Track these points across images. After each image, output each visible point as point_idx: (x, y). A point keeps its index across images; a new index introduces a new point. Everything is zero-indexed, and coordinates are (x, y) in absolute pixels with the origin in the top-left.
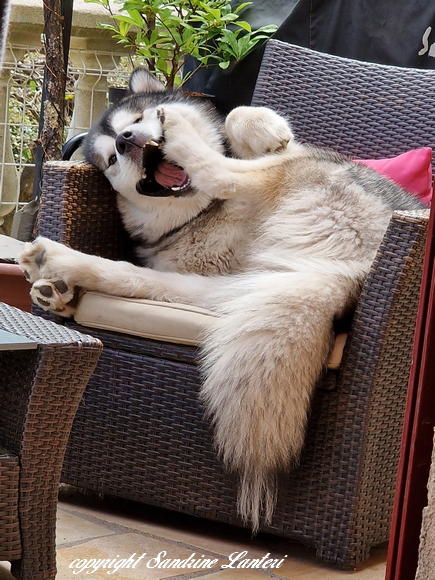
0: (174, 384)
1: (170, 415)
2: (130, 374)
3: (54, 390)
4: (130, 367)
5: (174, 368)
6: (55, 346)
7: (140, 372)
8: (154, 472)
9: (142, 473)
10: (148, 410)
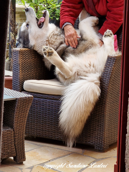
0: (52, 106)
1: (52, 114)
2: (40, 104)
3: (21, 110)
4: (40, 102)
5: (52, 101)
6: (21, 98)
7: (43, 103)
8: (49, 130)
9: (46, 130)
10: (46, 113)
